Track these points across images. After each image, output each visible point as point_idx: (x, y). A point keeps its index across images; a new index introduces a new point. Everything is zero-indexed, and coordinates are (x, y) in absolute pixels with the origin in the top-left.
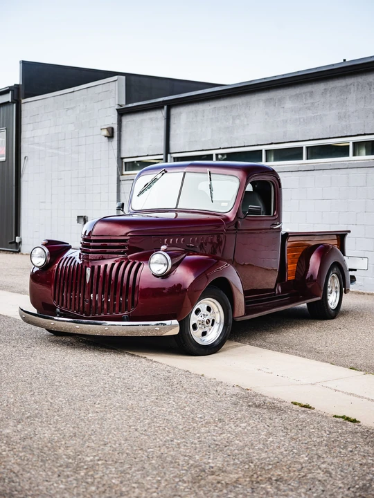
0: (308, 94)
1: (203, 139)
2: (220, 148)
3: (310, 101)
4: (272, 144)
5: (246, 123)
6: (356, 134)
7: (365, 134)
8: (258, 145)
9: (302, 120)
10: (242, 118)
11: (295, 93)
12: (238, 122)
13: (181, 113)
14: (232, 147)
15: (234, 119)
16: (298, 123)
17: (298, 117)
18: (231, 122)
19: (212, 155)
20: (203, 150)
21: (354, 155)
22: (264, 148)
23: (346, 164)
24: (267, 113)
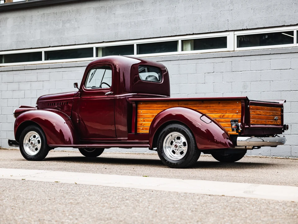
0: (139, 4)
1: (32, 39)
2: (50, 47)
3: (140, 9)
4: (103, 42)
5: (76, 26)
6: (185, 34)
7: (193, 34)
8: (89, 43)
9: (133, 24)
10: (73, 23)
11: (125, 3)
12: (68, 25)
13: (7, 19)
14: (62, 46)
15: (64, 23)
16: (129, 26)
17: (129, 21)
18: (61, 26)
19: (41, 52)
20: (31, 48)
21: (182, 50)
22: (94, 46)
23: (177, 57)
24: (98, 18)
